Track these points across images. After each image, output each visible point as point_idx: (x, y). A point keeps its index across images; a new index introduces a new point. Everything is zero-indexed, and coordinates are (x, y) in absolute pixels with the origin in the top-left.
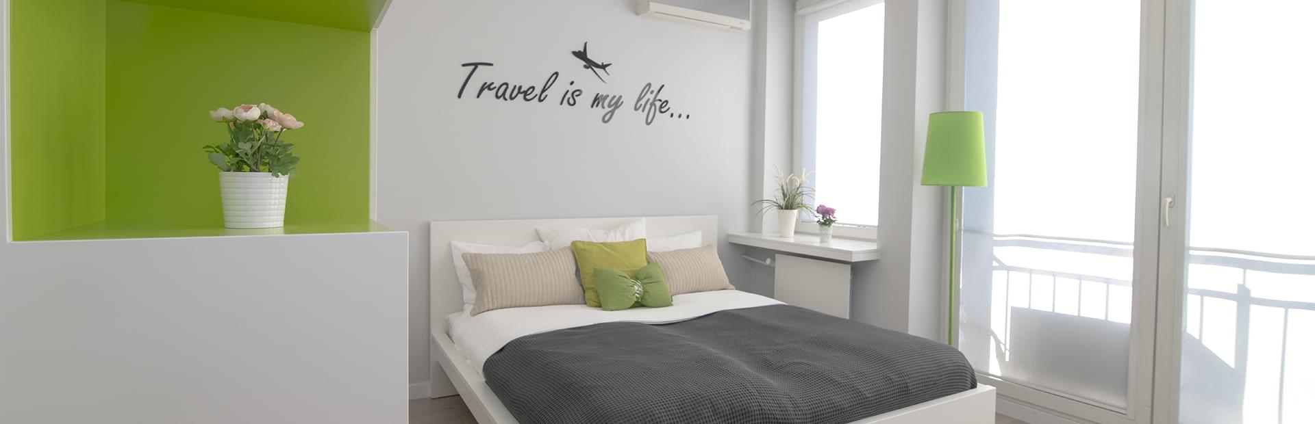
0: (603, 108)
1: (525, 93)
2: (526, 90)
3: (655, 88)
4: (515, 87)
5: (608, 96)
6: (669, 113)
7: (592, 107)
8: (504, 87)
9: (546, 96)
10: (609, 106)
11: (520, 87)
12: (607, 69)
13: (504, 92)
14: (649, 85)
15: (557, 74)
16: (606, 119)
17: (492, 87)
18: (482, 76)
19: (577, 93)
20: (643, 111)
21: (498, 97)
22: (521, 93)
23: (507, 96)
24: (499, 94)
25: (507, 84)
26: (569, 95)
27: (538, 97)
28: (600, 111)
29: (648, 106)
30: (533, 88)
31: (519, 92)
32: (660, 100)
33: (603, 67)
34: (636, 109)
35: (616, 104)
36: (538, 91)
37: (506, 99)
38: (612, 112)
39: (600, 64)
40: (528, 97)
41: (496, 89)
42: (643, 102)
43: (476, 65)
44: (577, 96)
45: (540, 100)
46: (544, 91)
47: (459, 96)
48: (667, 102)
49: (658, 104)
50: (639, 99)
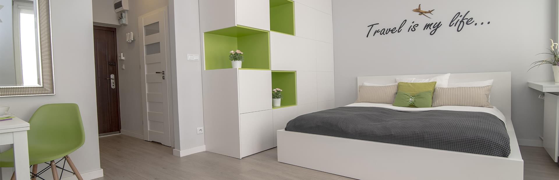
0: (430, 29)
1: (392, 31)
2: (392, 29)
3: (462, 14)
4: (388, 29)
5: (433, 23)
6: (474, 23)
7: (424, 30)
8: (384, 30)
9: (401, 30)
10: (434, 27)
11: (390, 29)
12: (432, 13)
13: (383, 32)
14: (459, 13)
15: (406, 20)
16: (432, 33)
17: (379, 31)
18: (375, 28)
19: (417, 25)
20: (455, 26)
21: (381, 34)
22: (390, 31)
23: (385, 33)
24: (382, 33)
25: (384, 29)
26: (412, 27)
27: (397, 31)
28: (428, 31)
29: (459, 23)
30: (395, 28)
31: (389, 31)
32: (467, 19)
33: (430, 12)
34: (450, 26)
35: (438, 26)
36: (397, 29)
37: (384, 34)
38: (436, 30)
39: (428, 11)
40: (393, 32)
41: (380, 32)
42: (455, 22)
43: (373, 25)
44: (416, 27)
45: (398, 32)
46: (400, 28)
47: (367, 37)
48: (472, 19)
49: (465, 21)
50: (452, 21)
